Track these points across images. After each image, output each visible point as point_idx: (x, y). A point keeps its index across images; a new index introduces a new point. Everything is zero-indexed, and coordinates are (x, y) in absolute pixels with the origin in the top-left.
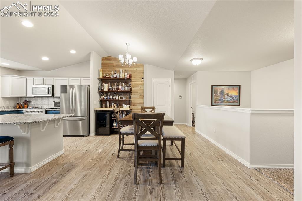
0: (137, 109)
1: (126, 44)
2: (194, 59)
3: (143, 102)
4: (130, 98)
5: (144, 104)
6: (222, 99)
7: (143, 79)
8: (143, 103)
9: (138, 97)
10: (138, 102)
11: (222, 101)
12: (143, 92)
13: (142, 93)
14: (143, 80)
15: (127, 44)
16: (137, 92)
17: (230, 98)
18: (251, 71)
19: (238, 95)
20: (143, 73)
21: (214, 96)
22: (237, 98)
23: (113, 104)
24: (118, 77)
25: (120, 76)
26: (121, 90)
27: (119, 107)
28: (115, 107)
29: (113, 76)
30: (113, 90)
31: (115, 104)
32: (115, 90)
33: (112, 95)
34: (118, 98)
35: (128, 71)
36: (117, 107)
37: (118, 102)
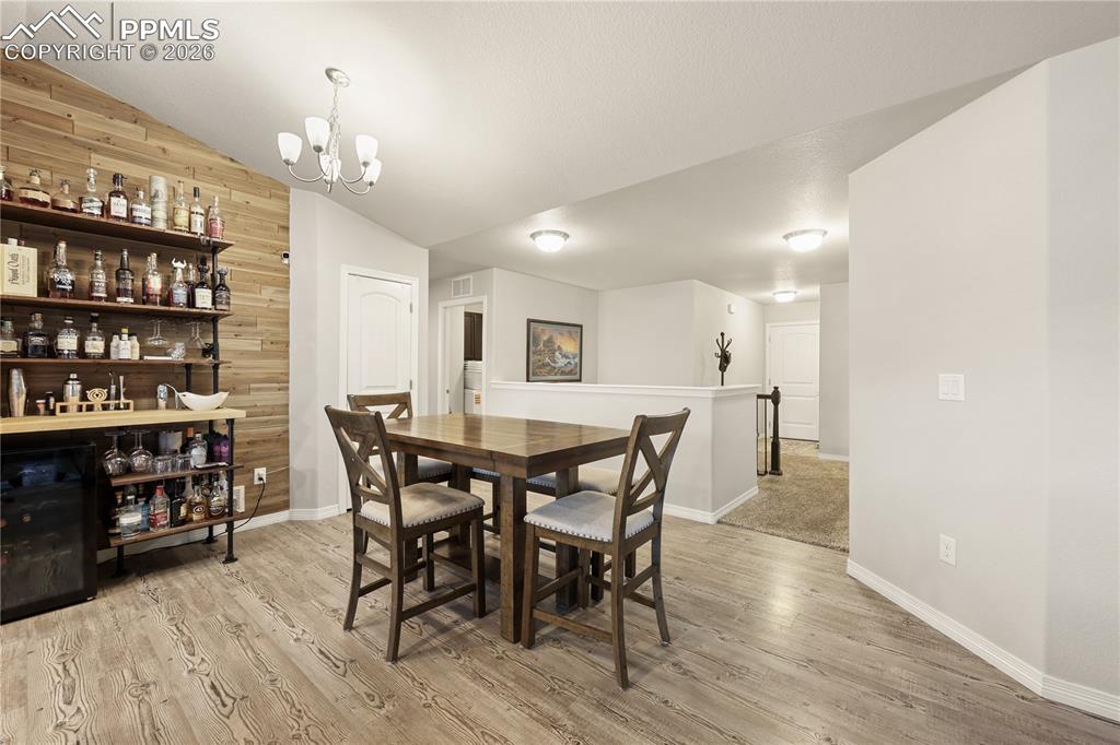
0: (256, 410)
1: (329, 73)
2: (547, 232)
3: (287, 374)
4: (211, 350)
5: (290, 385)
6: (549, 364)
7: (286, 261)
8: (283, 377)
9: (259, 349)
10: (258, 373)
11: (548, 368)
12: (288, 324)
13: (280, 330)
14: (288, 265)
15: (334, 74)
16: (252, 319)
17: (566, 361)
18: (597, 291)
19: (578, 351)
20: (287, 228)
21: (534, 353)
22: (577, 360)
23: (78, 387)
24: (144, 221)
25: (153, 219)
26: (162, 303)
27: (132, 406)
28: (98, 406)
29: (95, 204)
30: (95, 294)
31: (97, 390)
32: (107, 300)
33: (72, 326)
34: (126, 348)
35: (217, 199)
36: (117, 408)
37: (122, 378)
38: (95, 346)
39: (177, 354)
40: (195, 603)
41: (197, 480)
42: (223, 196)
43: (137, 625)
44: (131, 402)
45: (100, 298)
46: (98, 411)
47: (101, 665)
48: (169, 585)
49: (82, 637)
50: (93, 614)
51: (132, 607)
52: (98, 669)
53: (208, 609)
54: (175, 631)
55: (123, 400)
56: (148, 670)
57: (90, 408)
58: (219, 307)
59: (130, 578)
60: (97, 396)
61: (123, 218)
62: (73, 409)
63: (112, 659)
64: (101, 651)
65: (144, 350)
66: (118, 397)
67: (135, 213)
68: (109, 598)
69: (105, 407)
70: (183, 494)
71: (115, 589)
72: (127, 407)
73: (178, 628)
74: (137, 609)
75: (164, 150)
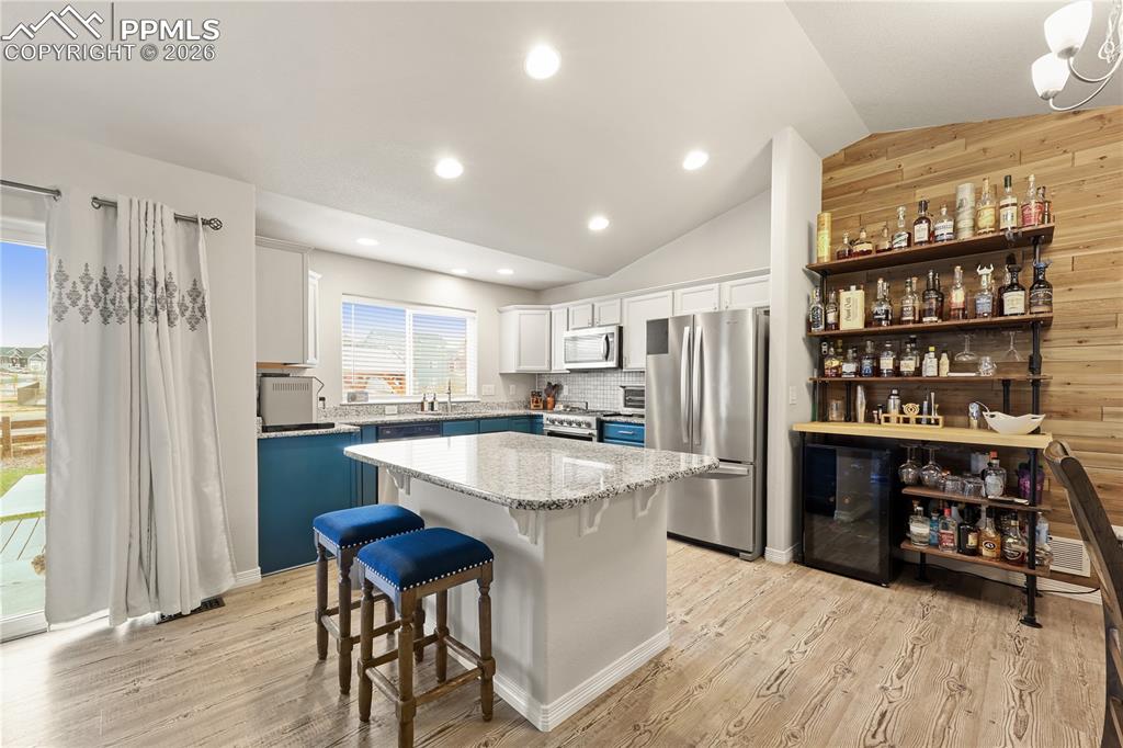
4: (1034, 364)
23: (898, 402)
24: (945, 237)
25: (956, 230)
26: (965, 317)
27: (941, 421)
28: (913, 420)
29: (902, 238)
30: (904, 319)
31: (910, 405)
32: (914, 322)
33: (891, 349)
34: (934, 366)
35: (1032, 178)
36: (929, 422)
37: (933, 394)
38: (908, 365)
39: (987, 368)
40: (951, 638)
41: (992, 512)
42: (1037, 172)
43: (891, 624)
44: (941, 418)
45: (908, 321)
46: (913, 425)
47: (842, 636)
48: (948, 610)
49: (854, 608)
50: (876, 598)
51: (903, 609)
52: (839, 636)
53: (954, 651)
54: (909, 649)
55: (935, 416)
56: (862, 660)
57: (906, 421)
58: (1035, 309)
59: (925, 587)
60: (912, 410)
61: (925, 242)
62: (893, 420)
63: (852, 636)
64: (853, 626)
65: (953, 366)
66: (929, 413)
67: (937, 233)
68: (896, 593)
69: (918, 421)
70: (977, 524)
71: (907, 589)
72: (937, 423)
73: (913, 648)
74: (904, 613)
75: (985, 150)
